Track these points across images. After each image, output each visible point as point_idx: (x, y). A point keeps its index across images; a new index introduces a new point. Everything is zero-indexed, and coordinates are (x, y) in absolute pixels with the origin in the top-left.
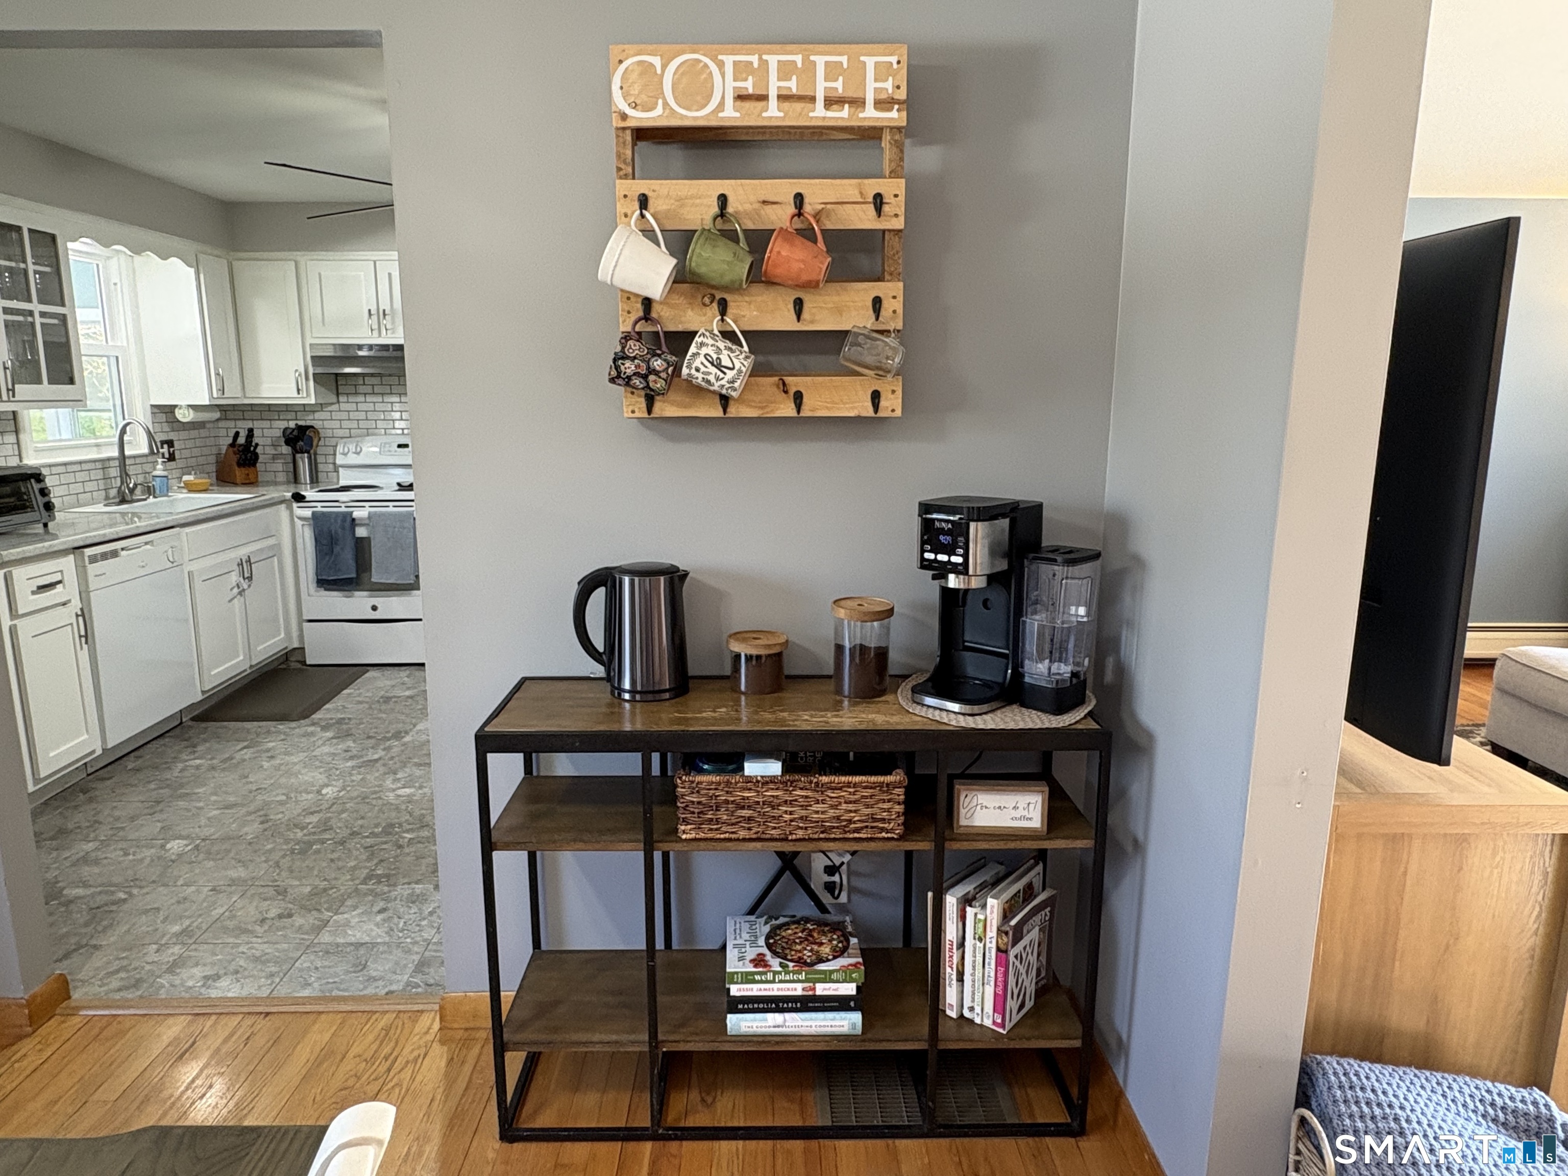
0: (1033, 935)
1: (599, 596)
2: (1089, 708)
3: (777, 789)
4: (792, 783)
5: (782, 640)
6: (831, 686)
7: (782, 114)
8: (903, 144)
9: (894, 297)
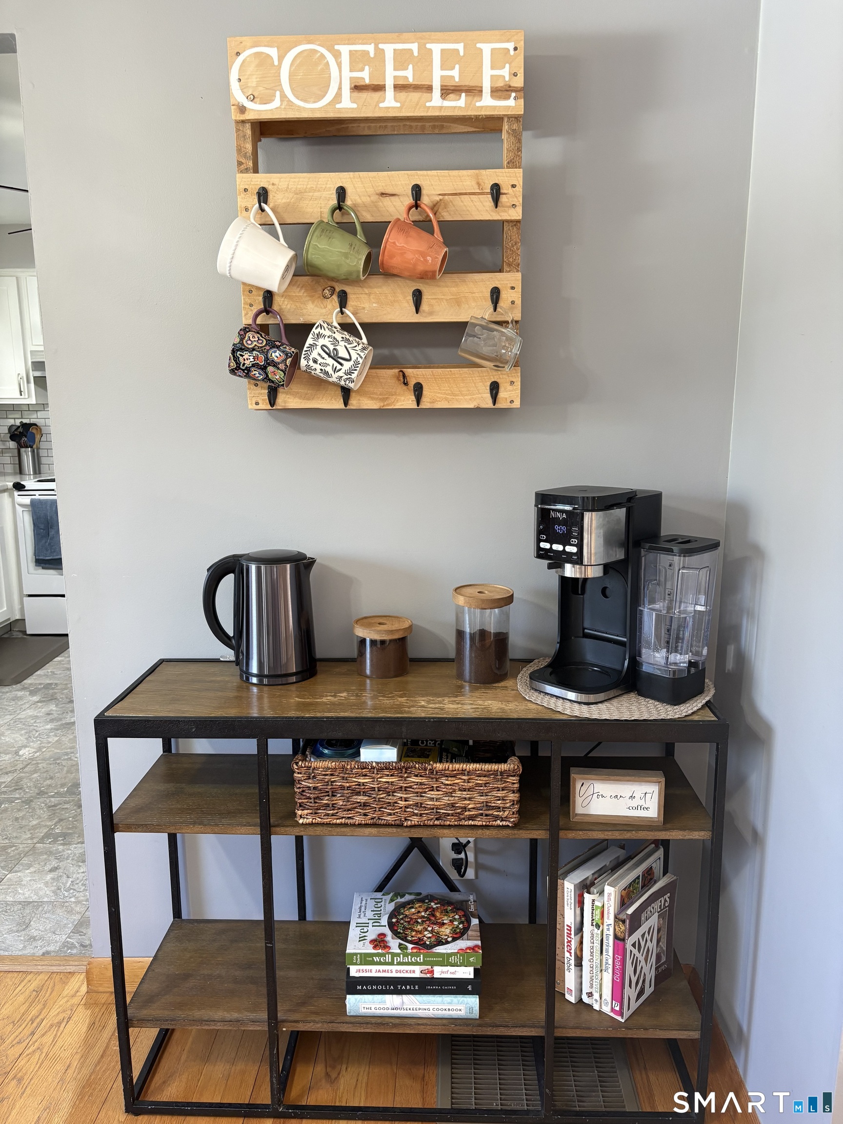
0: (652, 921)
1: (228, 583)
2: (707, 699)
3: (391, 776)
4: (406, 769)
5: (406, 625)
6: (452, 670)
7: (398, 105)
8: (520, 134)
9: (513, 288)
